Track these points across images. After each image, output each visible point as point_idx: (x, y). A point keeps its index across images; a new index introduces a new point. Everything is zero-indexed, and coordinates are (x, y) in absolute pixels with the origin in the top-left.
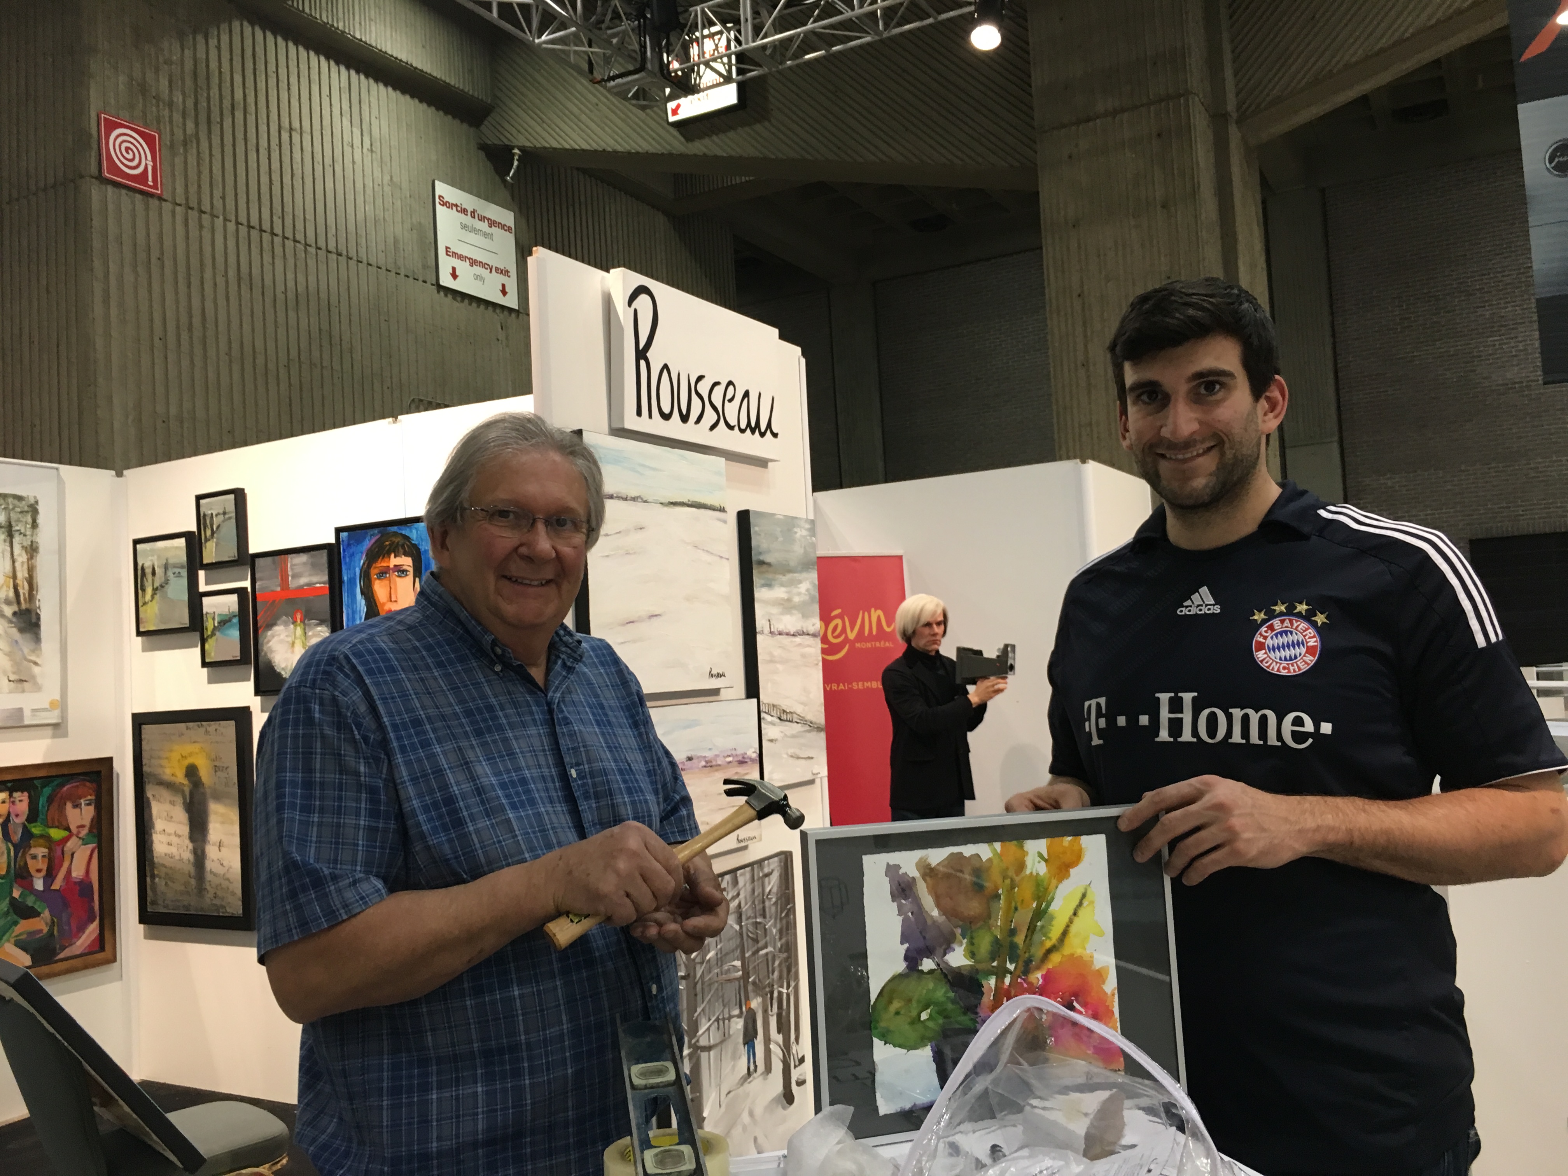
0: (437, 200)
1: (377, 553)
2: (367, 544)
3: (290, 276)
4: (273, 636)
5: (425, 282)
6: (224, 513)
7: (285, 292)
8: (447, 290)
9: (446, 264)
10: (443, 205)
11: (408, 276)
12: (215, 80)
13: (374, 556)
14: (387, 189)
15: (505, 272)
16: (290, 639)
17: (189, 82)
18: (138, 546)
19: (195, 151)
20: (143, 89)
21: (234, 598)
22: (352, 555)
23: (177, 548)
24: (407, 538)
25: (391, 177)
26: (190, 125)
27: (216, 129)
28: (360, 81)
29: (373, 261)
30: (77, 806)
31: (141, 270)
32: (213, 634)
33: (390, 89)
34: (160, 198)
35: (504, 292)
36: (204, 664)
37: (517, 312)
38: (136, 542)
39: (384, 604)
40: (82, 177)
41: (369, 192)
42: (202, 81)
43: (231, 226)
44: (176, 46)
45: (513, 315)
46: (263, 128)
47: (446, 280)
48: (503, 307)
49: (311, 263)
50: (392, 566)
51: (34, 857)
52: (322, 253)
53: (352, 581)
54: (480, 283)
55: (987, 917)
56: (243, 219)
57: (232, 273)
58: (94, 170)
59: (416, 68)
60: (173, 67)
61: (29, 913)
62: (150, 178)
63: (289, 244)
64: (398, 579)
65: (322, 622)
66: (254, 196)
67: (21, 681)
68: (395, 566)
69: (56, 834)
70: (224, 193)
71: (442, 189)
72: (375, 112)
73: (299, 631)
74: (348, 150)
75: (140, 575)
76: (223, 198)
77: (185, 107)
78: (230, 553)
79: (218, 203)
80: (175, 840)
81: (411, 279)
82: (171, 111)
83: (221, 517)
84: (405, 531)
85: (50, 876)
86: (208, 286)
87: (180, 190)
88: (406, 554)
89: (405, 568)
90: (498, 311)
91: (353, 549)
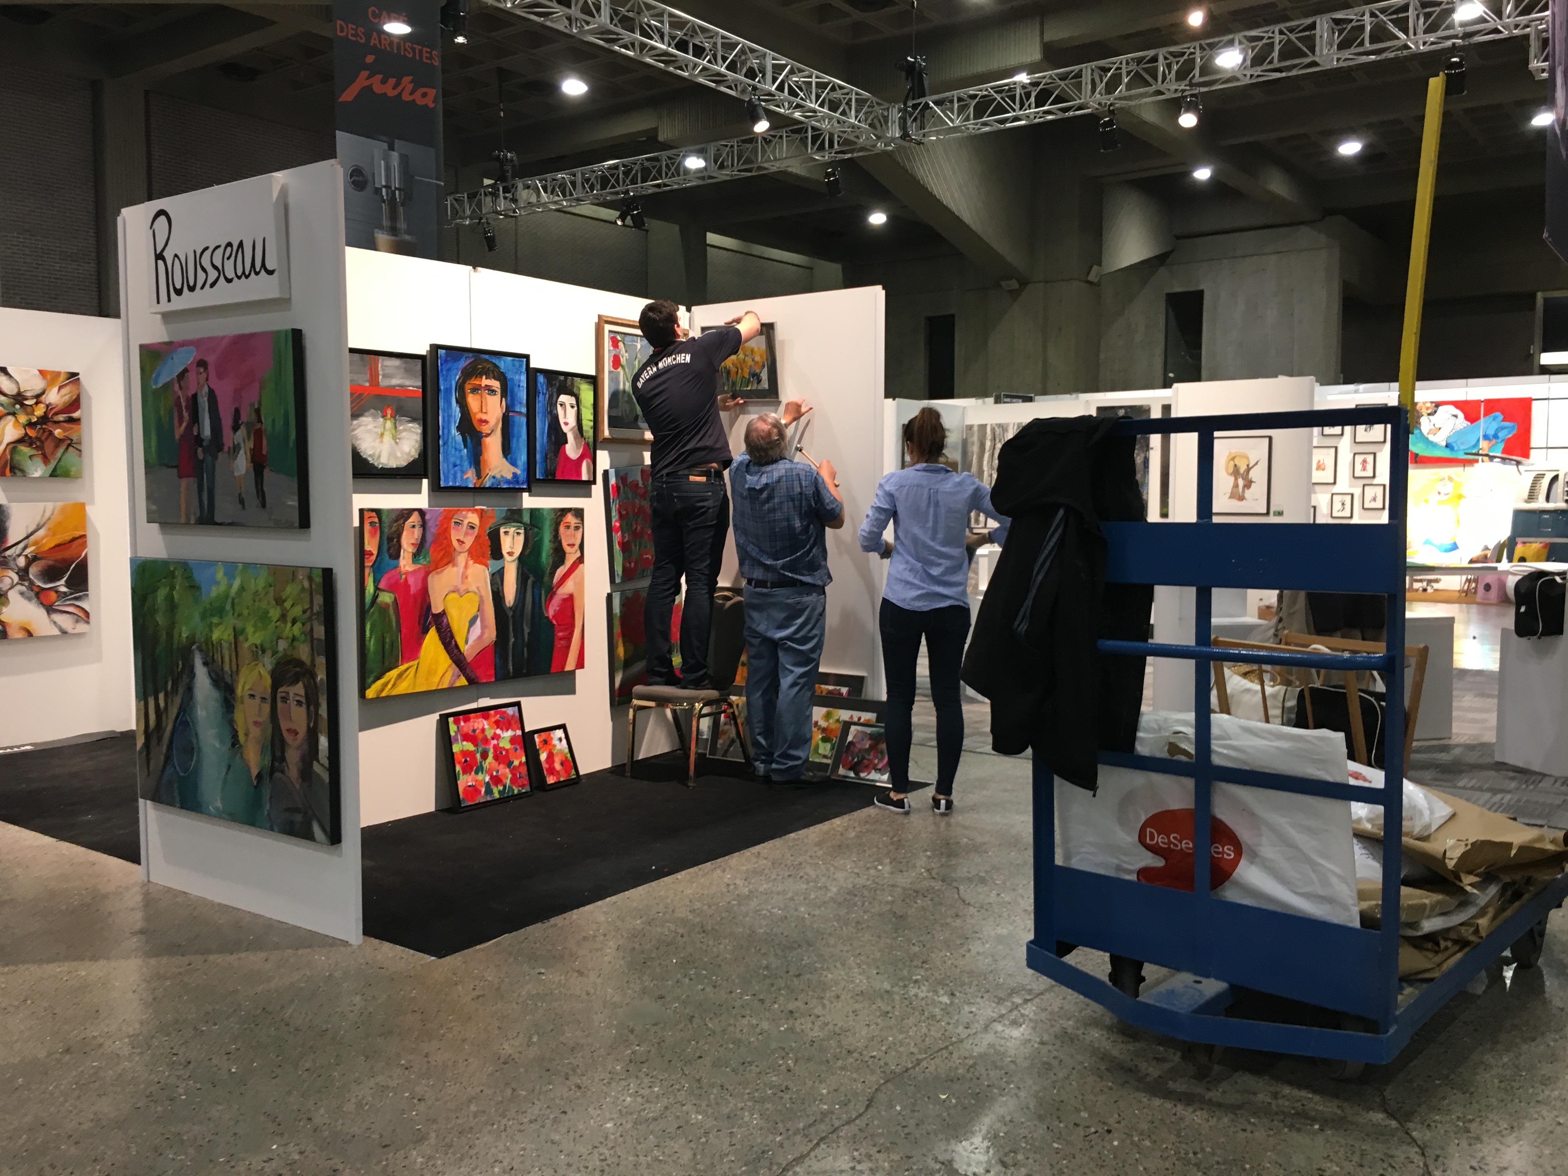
1: (469, 373)
2: (463, 363)
22: (449, 370)
64: (488, 396)
65: (414, 420)
89: (494, 388)
91: (449, 365)
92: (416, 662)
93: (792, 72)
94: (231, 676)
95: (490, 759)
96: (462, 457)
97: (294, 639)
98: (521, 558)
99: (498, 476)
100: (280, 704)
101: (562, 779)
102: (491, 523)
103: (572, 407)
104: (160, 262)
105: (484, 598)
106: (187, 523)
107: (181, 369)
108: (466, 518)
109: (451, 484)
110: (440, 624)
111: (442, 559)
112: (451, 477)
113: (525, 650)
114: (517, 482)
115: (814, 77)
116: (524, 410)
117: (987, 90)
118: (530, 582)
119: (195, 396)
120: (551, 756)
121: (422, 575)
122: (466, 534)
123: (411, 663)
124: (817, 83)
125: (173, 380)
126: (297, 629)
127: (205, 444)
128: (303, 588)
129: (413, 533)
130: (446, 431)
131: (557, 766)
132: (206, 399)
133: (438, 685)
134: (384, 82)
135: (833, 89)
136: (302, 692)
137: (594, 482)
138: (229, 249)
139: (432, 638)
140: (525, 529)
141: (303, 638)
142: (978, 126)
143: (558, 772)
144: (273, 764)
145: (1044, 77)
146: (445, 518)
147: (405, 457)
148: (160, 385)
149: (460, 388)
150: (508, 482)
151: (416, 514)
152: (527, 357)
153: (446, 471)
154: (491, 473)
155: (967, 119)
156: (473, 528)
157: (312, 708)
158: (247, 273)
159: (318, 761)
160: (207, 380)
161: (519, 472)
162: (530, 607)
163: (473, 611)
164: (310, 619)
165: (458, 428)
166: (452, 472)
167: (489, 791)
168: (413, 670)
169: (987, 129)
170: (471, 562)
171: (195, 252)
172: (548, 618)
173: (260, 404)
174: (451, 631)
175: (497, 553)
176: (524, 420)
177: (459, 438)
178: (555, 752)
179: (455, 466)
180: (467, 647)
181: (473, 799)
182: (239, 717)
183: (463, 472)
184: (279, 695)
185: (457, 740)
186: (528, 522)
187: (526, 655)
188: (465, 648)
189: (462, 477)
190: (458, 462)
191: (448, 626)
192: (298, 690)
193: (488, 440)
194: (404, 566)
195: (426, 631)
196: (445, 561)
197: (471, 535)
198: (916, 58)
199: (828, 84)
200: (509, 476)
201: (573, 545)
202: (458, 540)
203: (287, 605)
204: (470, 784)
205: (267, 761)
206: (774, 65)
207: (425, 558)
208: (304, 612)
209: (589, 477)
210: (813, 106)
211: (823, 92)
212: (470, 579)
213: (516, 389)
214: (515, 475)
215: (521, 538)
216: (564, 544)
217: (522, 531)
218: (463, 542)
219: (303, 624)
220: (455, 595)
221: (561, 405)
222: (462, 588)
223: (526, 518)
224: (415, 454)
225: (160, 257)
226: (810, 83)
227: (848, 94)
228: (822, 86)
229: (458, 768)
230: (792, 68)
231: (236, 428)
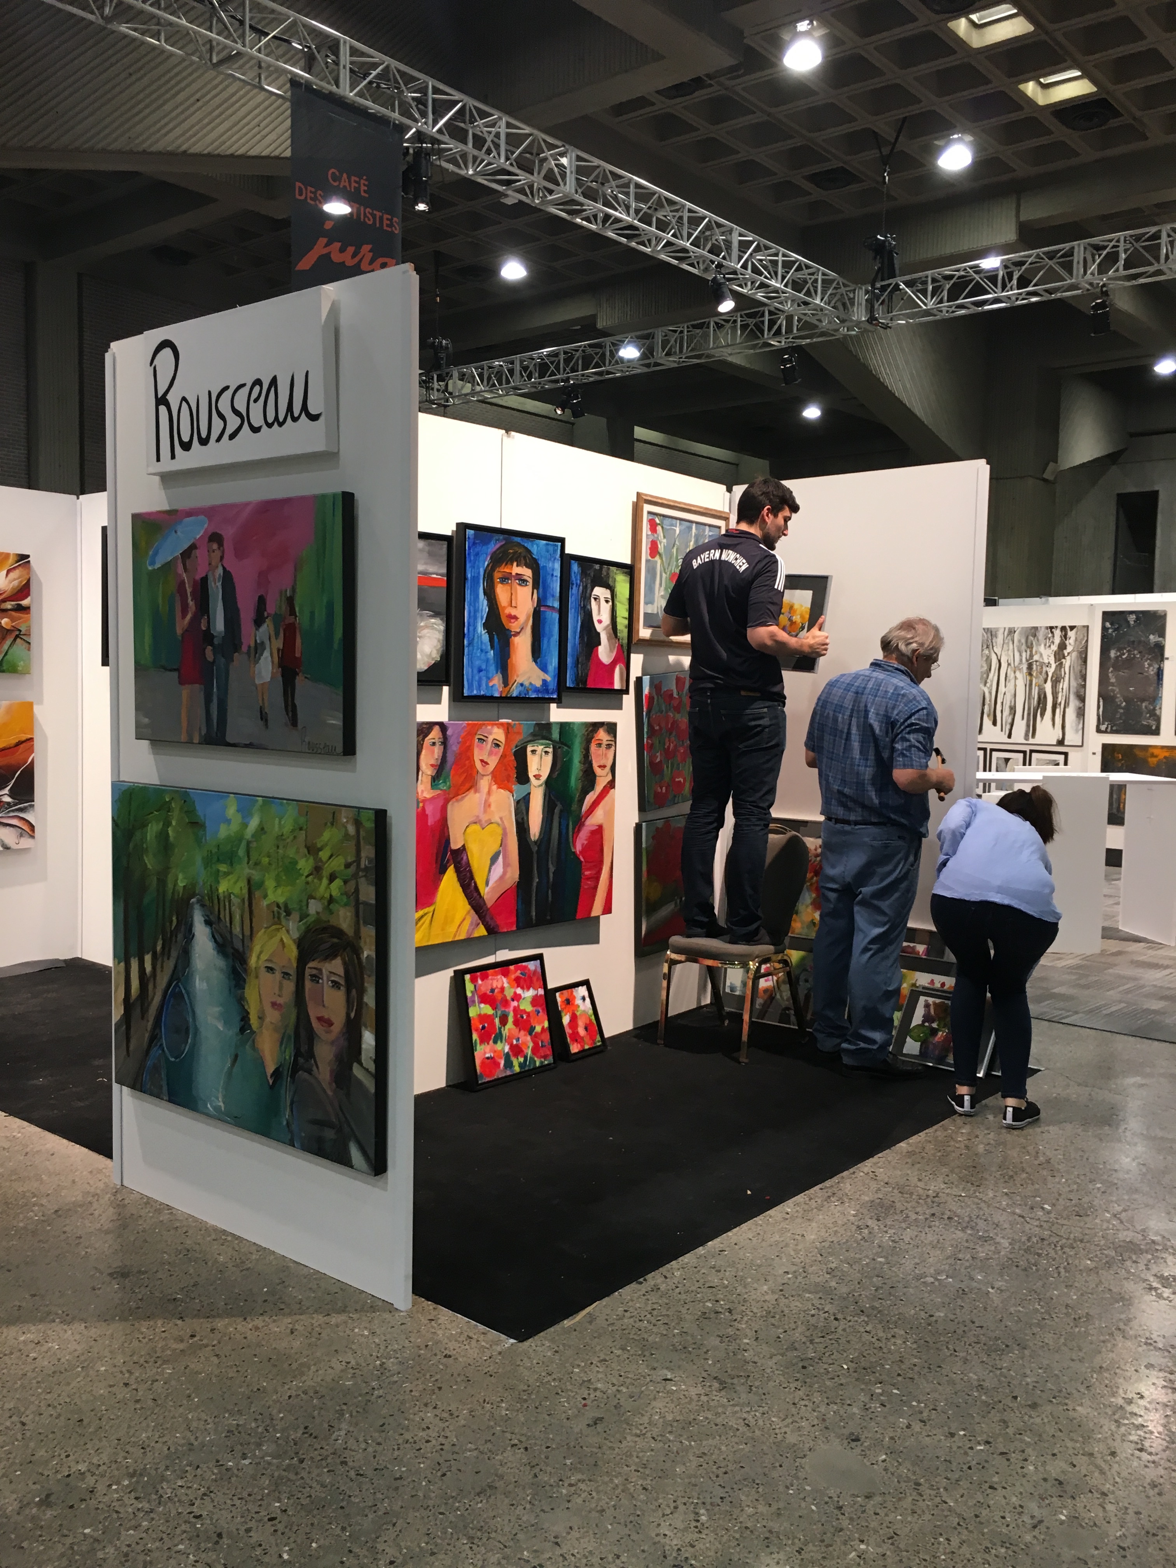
1: (500, 559)
22: (477, 554)
39: (504, 608)
50: (514, 574)
64: (518, 587)
65: (436, 614)
68: (517, 574)
89: (525, 578)
91: (478, 549)
92: (431, 909)
93: (758, 249)
94: (243, 941)
95: (510, 1025)
96: (487, 660)
97: (331, 900)
98: (547, 782)
99: (526, 684)
100: (308, 984)
101: (587, 1047)
102: (518, 740)
103: (607, 602)
104: (163, 409)
105: (508, 830)
106: (190, 742)
107: (186, 546)
108: (491, 733)
109: (475, 692)
110: (459, 862)
111: (463, 783)
112: (475, 684)
113: (550, 892)
114: (547, 691)
115: (780, 255)
116: (557, 605)
117: (965, 269)
118: (557, 811)
119: (205, 580)
120: (574, 1018)
121: (441, 803)
122: (490, 753)
123: (426, 910)
124: (783, 261)
125: (175, 558)
126: (336, 888)
127: (216, 641)
128: (347, 835)
129: (433, 752)
130: (471, 628)
131: (581, 1031)
132: (219, 584)
133: (455, 936)
134: (342, 250)
135: (799, 269)
136: (341, 971)
137: (627, 692)
138: (257, 389)
139: (450, 880)
140: (554, 748)
141: (345, 899)
142: (953, 309)
143: (582, 1038)
144: (295, 1060)
145: (1029, 256)
147: (426, 659)
148: (157, 566)
149: (489, 577)
150: (537, 690)
151: (437, 729)
152: (562, 540)
153: (470, 677)
154: (520, 680)
155: (941, 302)
156: (498, 745)
157: (354, 992)
158: (281, 419)
159: (361, 1064)
160: (222, 558)
161: (548, 678)
162: (556, 843)
163: (495, 847)
164: (355, 876)
165: (485, 626)
166: (477, 678)
167: (509, 1064)
168: (427, 918)
169: (963, 312)
170: (495, 787)
171: (210, 393)
172: (574, 853)
173: (294, 590)
174: (471, 872)
175: (523, 777)
176: (556, 616)
177: (486, 637)
178: (578, 1014)
179: (480, 670)
180: (487, 889)
181: (491, 1074)
182: (251, 994)
183: (489, 679)
184: (308, 972)
185: (474, 1002)
186: (558, 739)
187: (550, 899)
188: (485, 891)
189: (487, 685)
190: (484, 667)
191: (468, 864)
192: (336, 966)
193: (517, 640)
194: (422, 791)
195: (443, 871)
196: (467, 786)
197: (496, 754)
198: (886, 237)
199: (794, 262)
200: (538, 684)
201: (604, 766)
202: (482, 761)
203: (324, 855)
204: (488, 1055)
205: (289, 1055)
206: (740, 241)
207: (445, 782)
208: (348, 866)
209: (622, 686)
210: (778, 285)
211: (788, 273)
212: (493, 808)
213: (549, 577)
214: (544, 681)
215: (549, 759)
216: (595, 765)
217: (550, 750)
218: (487, 763)
219: (345, 882)
220: (476, 827)
221: (595, 599)
222: (484, 818)
223: (556, 735)
224: (436, 656)
225: (162, 401)
226: (777, 261)
227: (813, 274)
228: (788, 265)
229: (475, 1036)
230: (758, 245)
231: (259, 622)
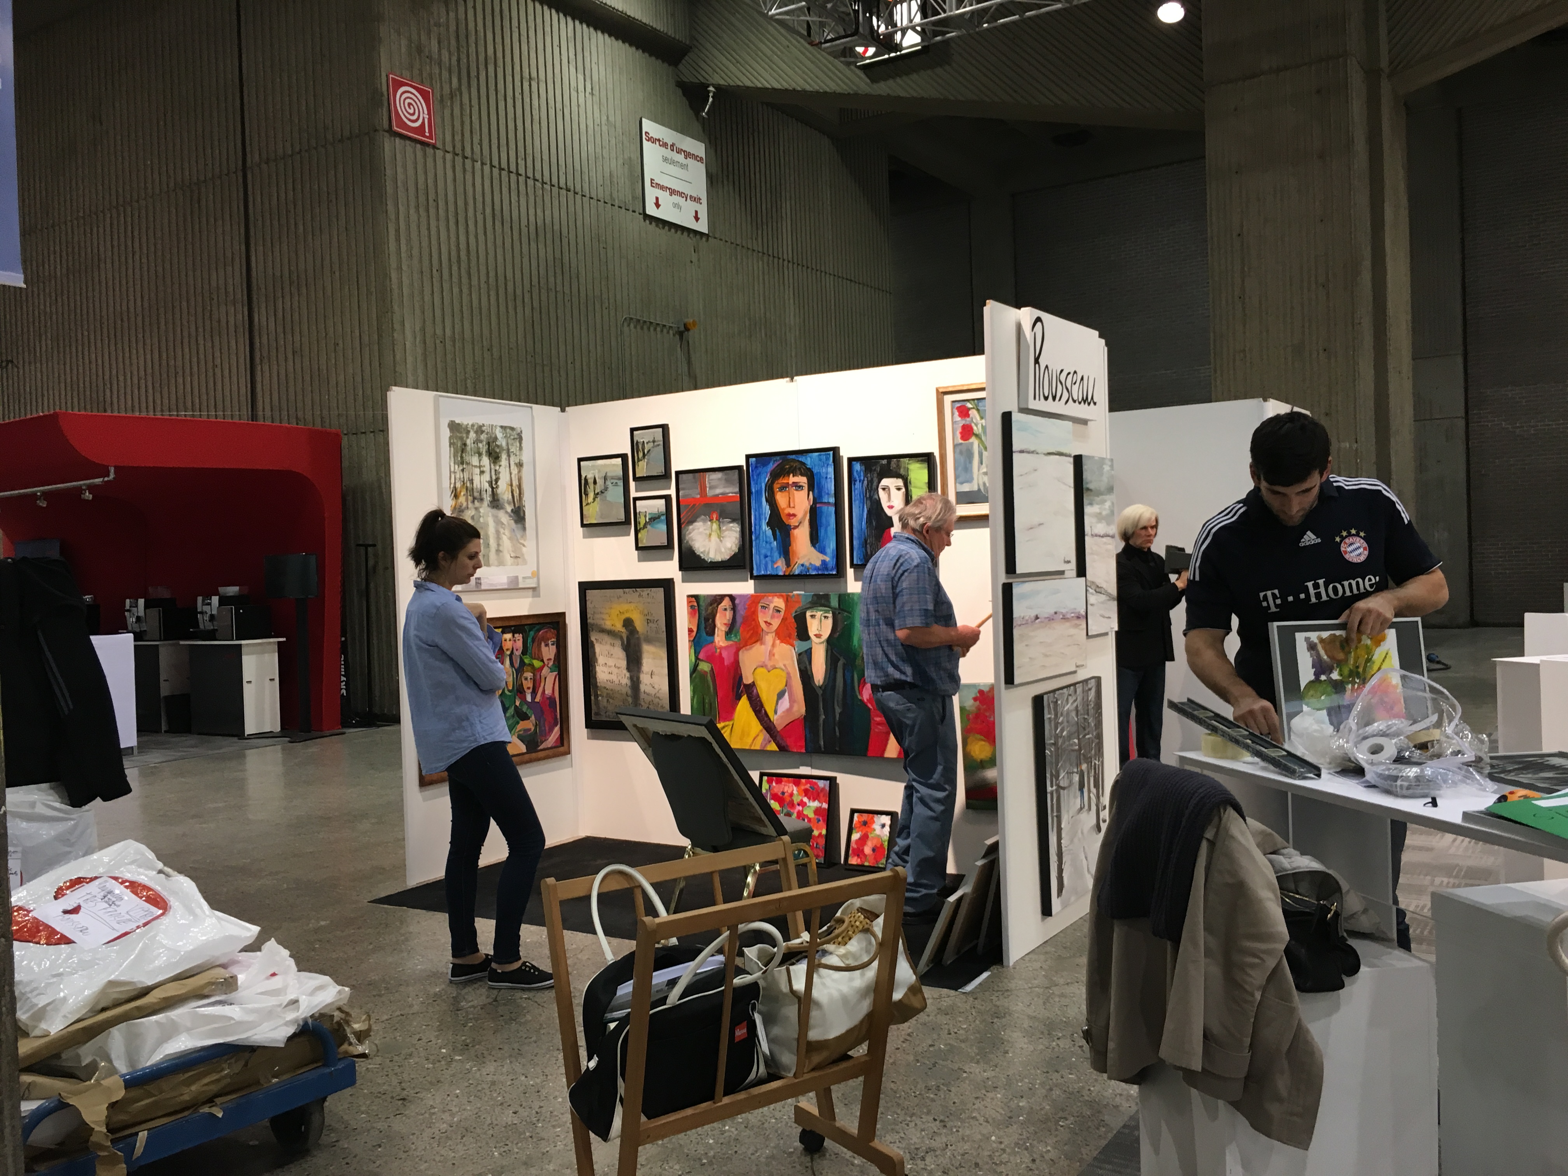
0: (644, 136)
2: (771, 466)
3: (532, 212)
4: (694, 530)
5: (634, 211)
6: (654, 442)
7: (528, 226)
8: (652, 219)
9: (651, 194)
10: (648, 141)
11: (620, 207)
12: (472, 39)
13: (776, 475)
14: (605, 128)
15: (697, 200)
16: (708, 532)
17: (453, 42)
18: (582, 463)
19: (459, 102)
20: (420, 50)
21: (663, 501)
22: (759, 475)
23: (617, 465)
24: (804, 464)
25: (608, 118)
26: (455, 81)
27: (474, 83)
28: (583, 30)
29: (594, 195)
30: (547, 645)
31: (422, 211)
32: (645, 527)
33: (606, 36)
34: (434, 147)
35: (697, 219)
36: (638, 548)
37: (707, 235)
38: (580, 460)
39: (784, 509)
40: (376, 130)
41: (591, 132)
42: (463, 42)
43: (487, 168)
44: (443, 10)
45: (704, 239)
46: (509, 78)
47: (651, 210)
48: (696, 232)
49: (547, 198)
50: (790, 482)
51: (526, 679)
52: (555, 189)
53: (759, 493)
54: (677, 210)
55: (1346, 660)
56: (495, 163)
57: (488, 211)
58: (386, 125)
59: (629, 16)
60: (442, 28)
61: (524, 717)
62: (427, 130)
63: (530, 182)
65: (733, 520)
66: (503, 141)
67: (516, 557)
68: (793, 483)
69: (537, 664)
70: (481, 140)
71: (648, 126)
72: (594, 59)
73: (715, 526)
74: (574, 94)
75: (583, 485)
76: (481, 144)
77: (450, 64)
78: (660, 470)
79: (477, 149)
80: (615, 671)
81: (623, 210)
82: (440, 68)
83: (651, 445)
84: (802, 459)
85: (534, 693)
86: (471, 223)
87: (448, 138)
88: (802, 475)
90: (691, 235)
91: (757, 471)
92: (731, 723)
101: (866, 864)
103: (899, 489)
108: (772, 602)
109: (763, 573)
112: (763, 567)
116: (832, 500)
120: (865, 838)
122: (773, 617)
130: (757, 527)
131: (868, 850)
133: (751, 746)
139: (744, 704)
143: (865, 855)
146: (753, 602)
149: (770, 489)
150: (817, 569)
151: (727, 600)
152: (835, 450)
153: (760, 562)
154: (800, 562)
156: (779, 611)
161: (827, 559)
163: (781, 686)
165: (768, 524)
170: (778, 642)
174: (760, 701)
176: (832, 509)
177: (769, 532)
178: (872, 838)
180: (776, 717)
183: (773, 562)
185: (767, 797)
186: (837, 606)
188: (774, 718)
189: (772, 567)
190: (769, 554)
191: (758, 696)
193: (796, 532)
195: (739, 699)
196: (754, 639)
200: (818, 563)
212: (776, 656)
214: (824, 562)
218: (770, 624)
220: (764, 670)
221: (884, 489)
222: (770, 664)
223: (834, 603)
224: (735, 549)
